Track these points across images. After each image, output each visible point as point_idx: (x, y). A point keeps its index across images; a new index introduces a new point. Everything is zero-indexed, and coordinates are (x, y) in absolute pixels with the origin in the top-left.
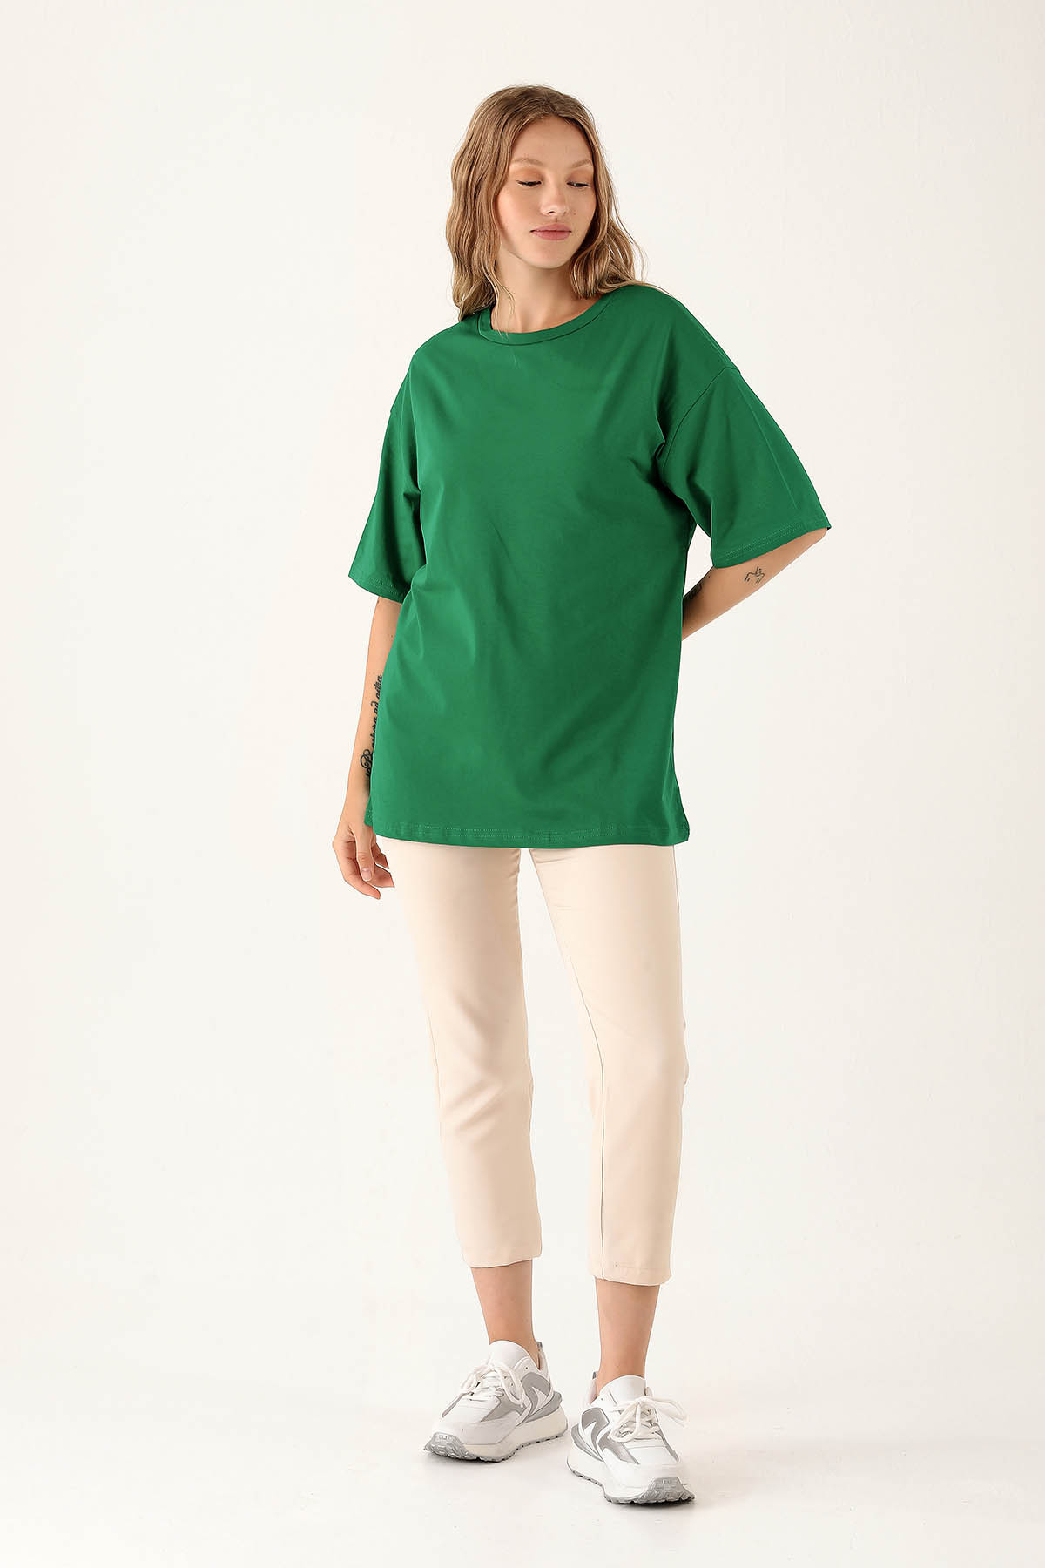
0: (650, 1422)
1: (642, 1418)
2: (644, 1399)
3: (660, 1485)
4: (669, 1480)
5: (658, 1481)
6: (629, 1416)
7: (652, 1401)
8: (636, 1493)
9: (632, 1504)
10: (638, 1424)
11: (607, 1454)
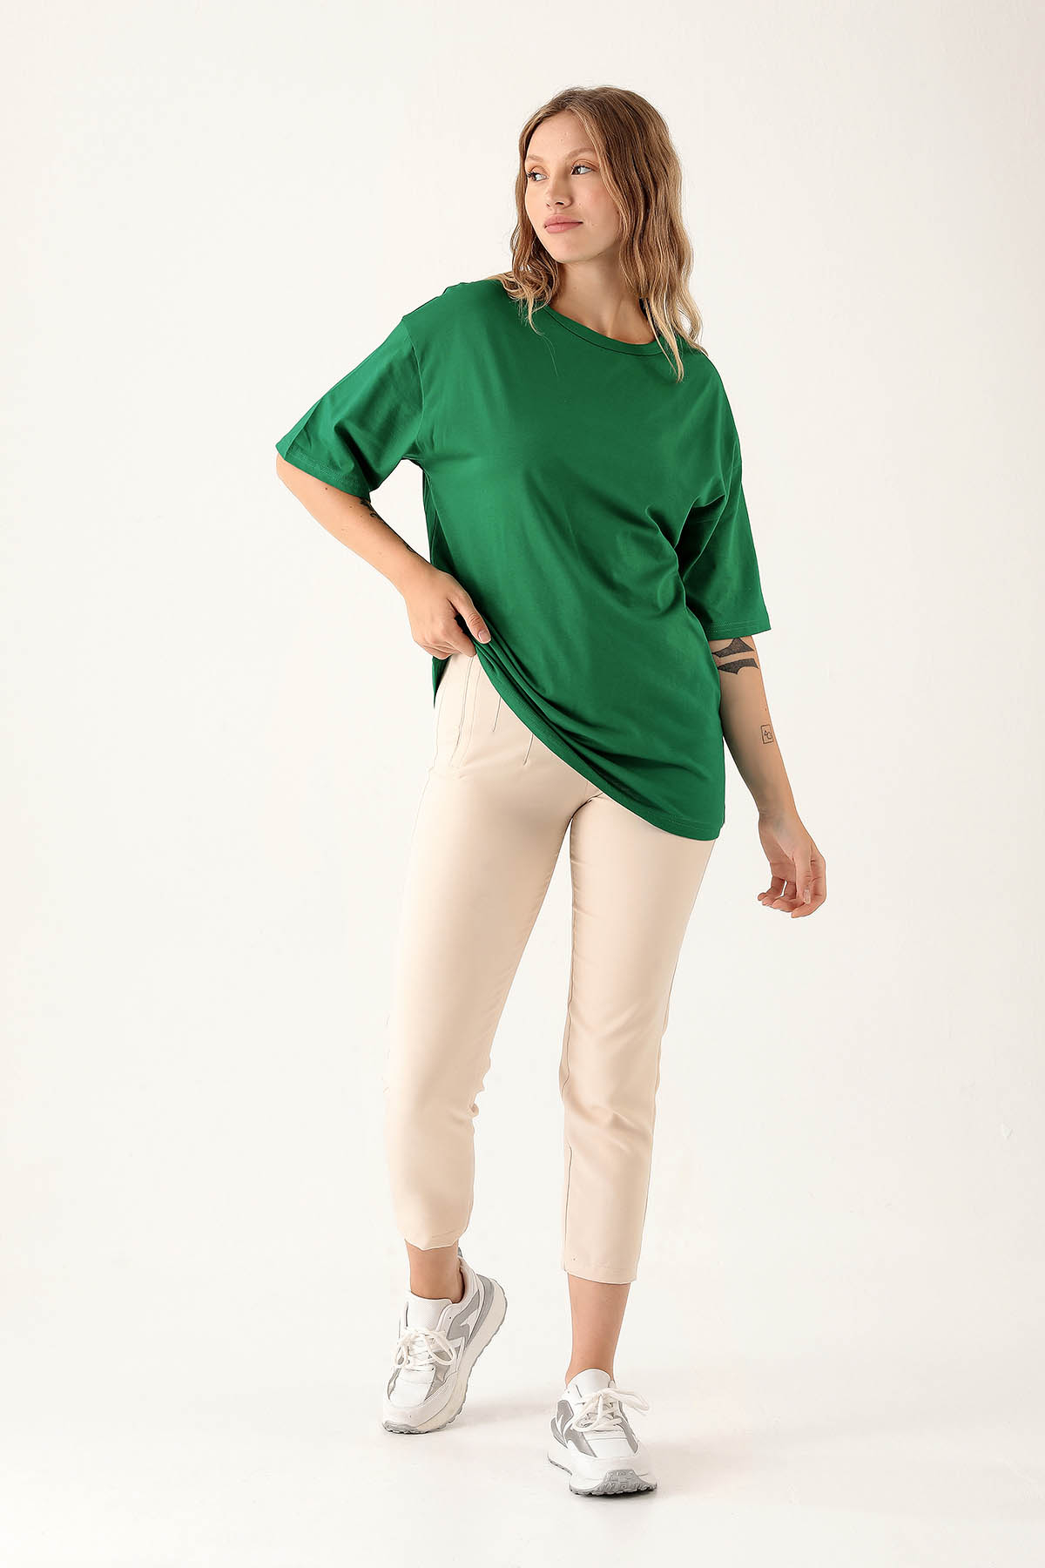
0: (612, 1414)
1: (604, 1409)
2: (606, 1390)
3: (614, 1477)
4: (623, 1472)
5: (614, 1472)
6: (591, 1407)
7: (616, 1394)
8: (593, 1485)
9: (590, 1495)
10: (599, 1416)
11: (571, 1444)
